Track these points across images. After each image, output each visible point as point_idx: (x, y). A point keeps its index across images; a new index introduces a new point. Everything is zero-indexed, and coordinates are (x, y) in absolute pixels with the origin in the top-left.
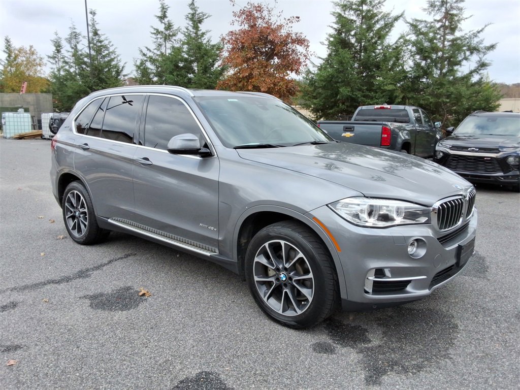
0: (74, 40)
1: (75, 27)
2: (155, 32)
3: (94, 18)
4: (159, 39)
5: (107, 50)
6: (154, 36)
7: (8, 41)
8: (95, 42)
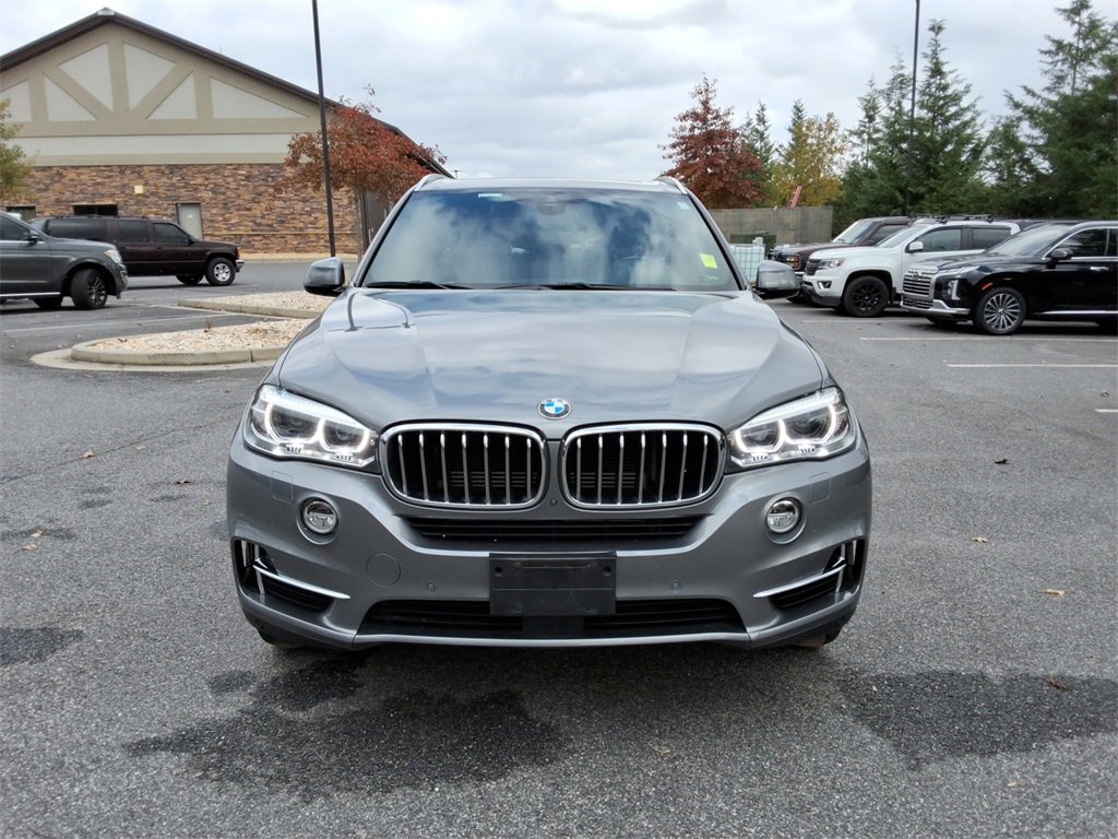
0: (898, 92)
1: (902, 64)
2: (1053, 48)
3: (938, 38)
4: (1060, 64)
5: (955, 105)
6: (1048, 59)
7: (798, 110)
8: (933, 90)
